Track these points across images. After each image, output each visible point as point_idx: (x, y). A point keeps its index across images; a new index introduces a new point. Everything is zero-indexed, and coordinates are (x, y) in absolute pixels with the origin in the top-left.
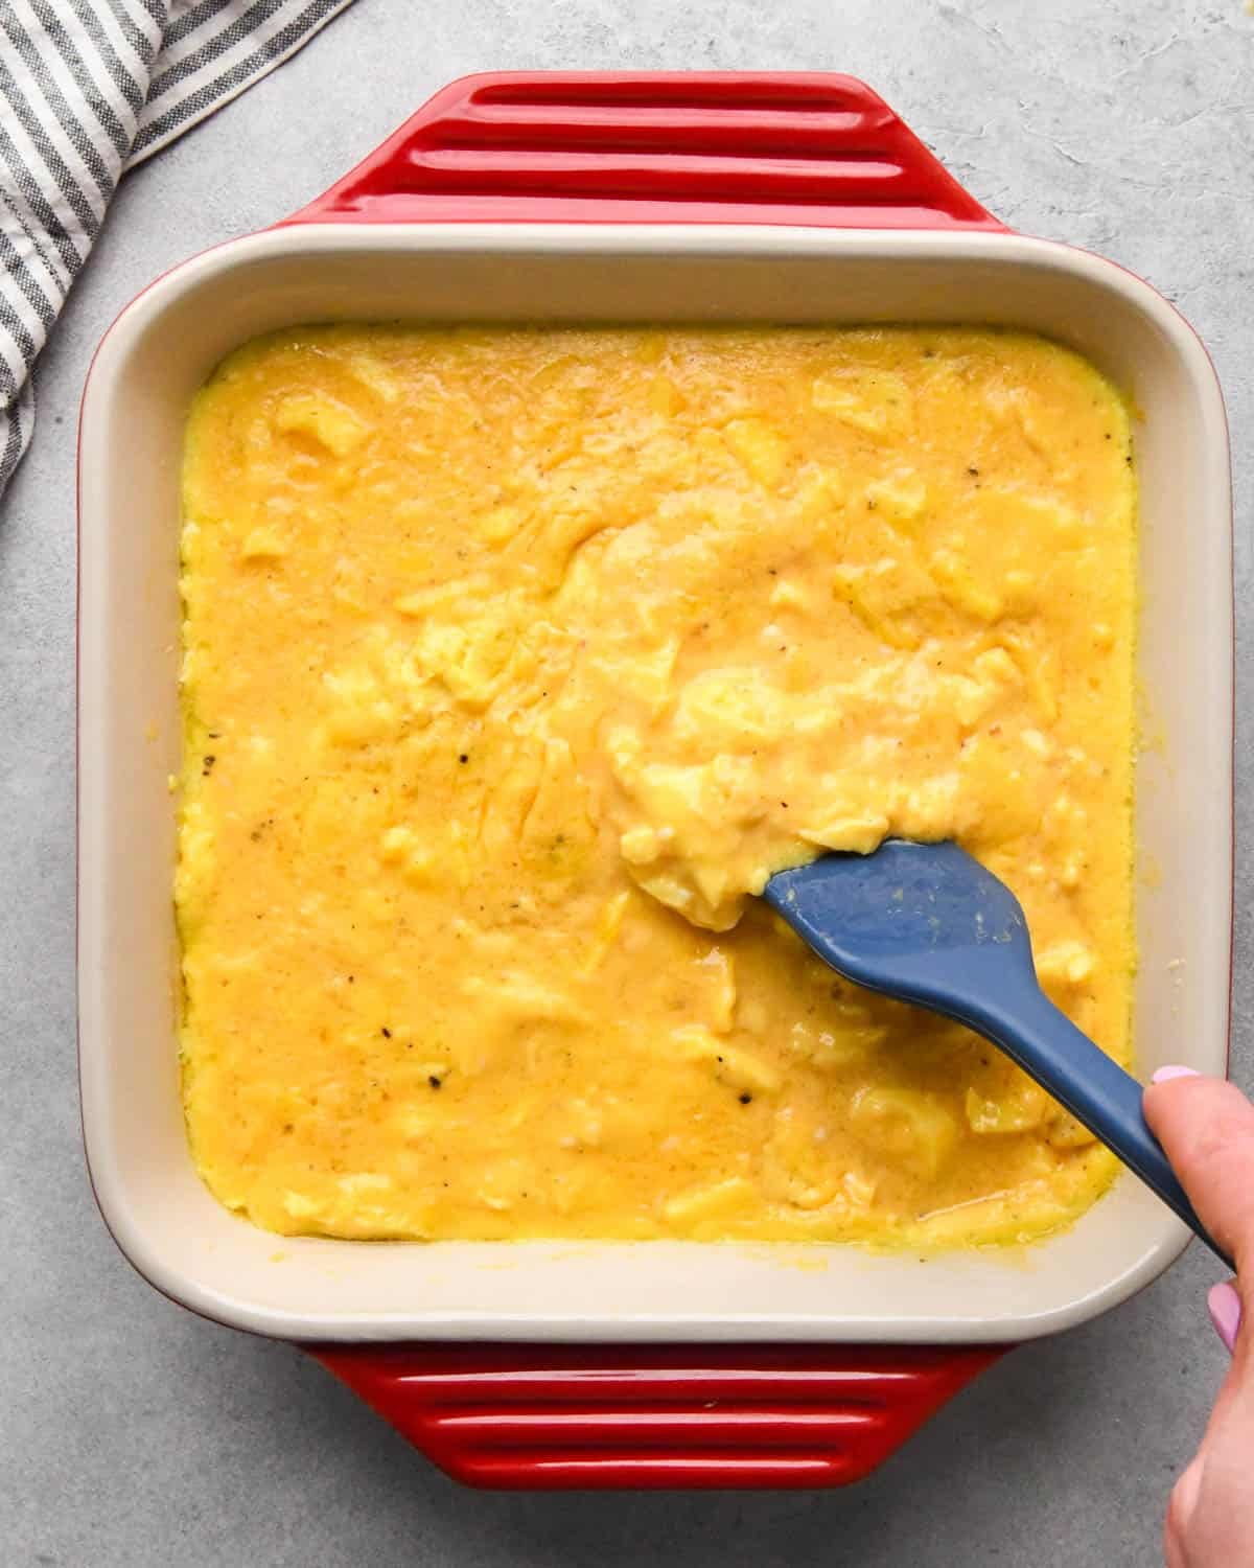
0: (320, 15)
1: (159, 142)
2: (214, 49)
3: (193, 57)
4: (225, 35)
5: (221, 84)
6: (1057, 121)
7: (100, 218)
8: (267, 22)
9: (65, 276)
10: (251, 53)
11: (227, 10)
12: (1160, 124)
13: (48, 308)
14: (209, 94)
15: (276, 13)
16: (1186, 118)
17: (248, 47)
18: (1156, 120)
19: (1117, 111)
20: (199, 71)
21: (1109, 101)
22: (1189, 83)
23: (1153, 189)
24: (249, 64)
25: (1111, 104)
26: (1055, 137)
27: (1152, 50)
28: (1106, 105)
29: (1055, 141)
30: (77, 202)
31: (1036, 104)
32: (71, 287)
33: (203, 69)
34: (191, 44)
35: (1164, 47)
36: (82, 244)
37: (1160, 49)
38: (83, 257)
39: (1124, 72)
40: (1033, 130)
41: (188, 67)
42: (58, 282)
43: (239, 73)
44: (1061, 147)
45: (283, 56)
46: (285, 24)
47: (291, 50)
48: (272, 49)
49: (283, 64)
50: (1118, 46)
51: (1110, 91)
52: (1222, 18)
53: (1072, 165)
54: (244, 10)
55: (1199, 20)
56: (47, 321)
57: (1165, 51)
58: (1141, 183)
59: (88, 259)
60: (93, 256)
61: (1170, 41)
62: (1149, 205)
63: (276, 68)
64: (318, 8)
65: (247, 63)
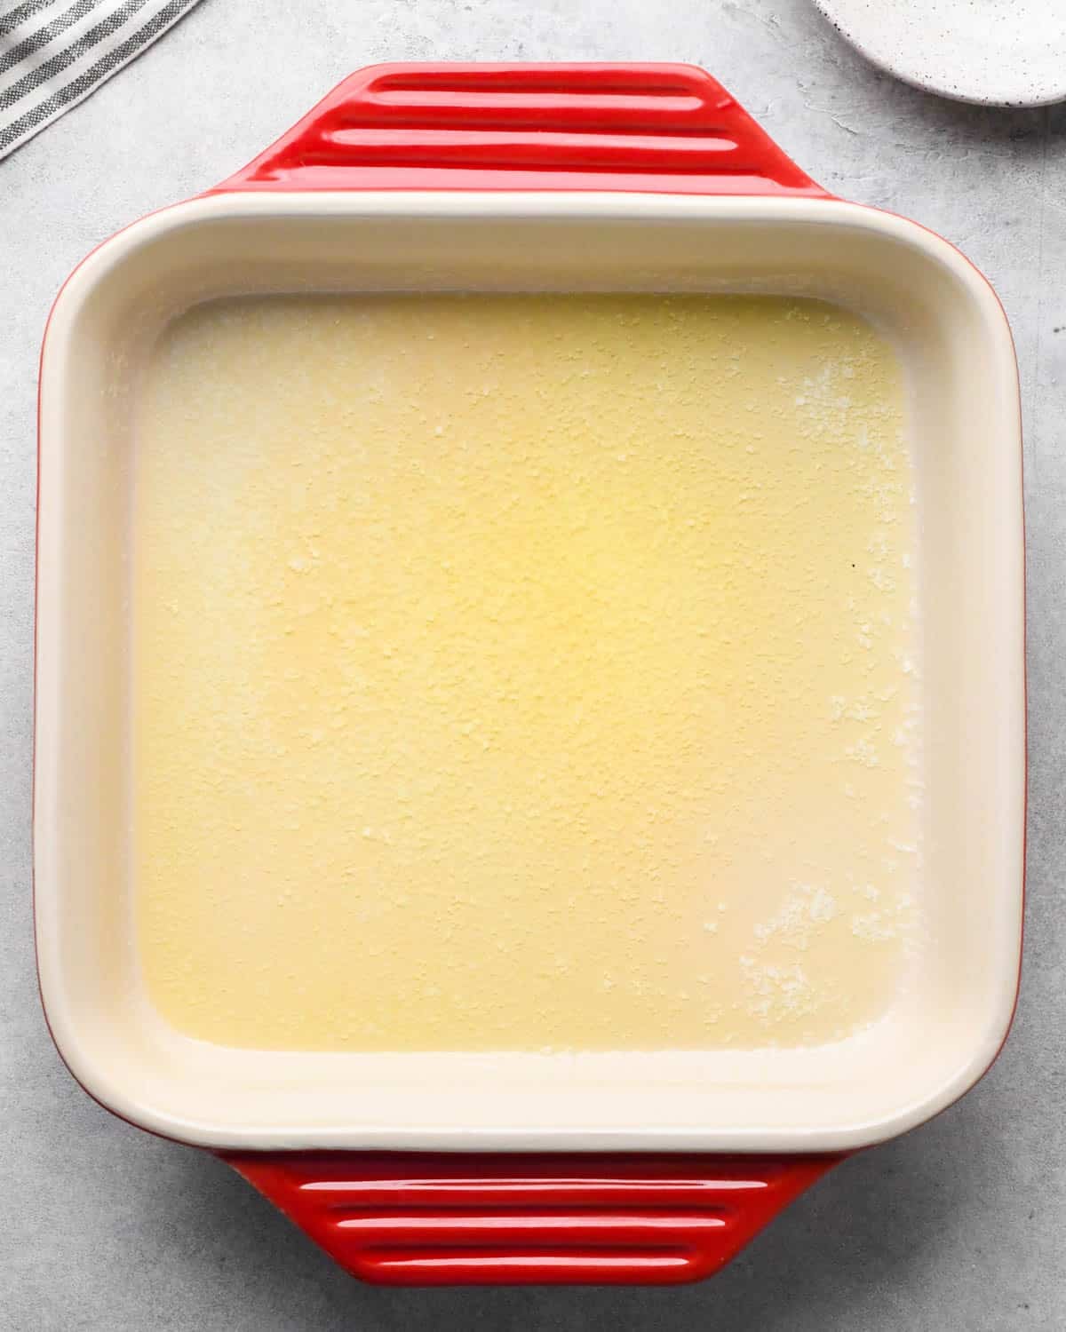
0: (108, 68)
2: (11, 96)
4: (21, 84)
5: (17, 127)
8: (60, 74)
10: (43, 100)
11: (24, 62)
15: (69, 67)
17: (42, 94)
24: (43, 110)
43: (34, 117)
45: (74, 103)
48: (64, 97)
49: (72, 109)
54: (38, 65)
63: (66, 113)
64: (107, 62)
65: (40, 109)
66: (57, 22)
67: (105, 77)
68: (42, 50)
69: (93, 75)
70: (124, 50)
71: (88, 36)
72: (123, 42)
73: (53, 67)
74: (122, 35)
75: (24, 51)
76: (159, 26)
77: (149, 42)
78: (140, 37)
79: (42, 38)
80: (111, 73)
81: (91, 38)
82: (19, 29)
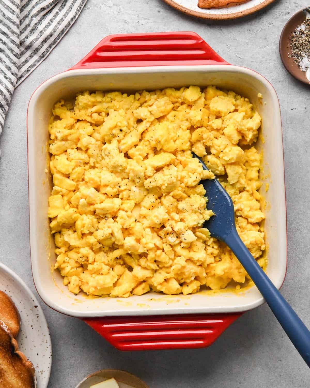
0: (50, 48)
1: (19, 83)
2: (28, 59)
4: (30, 56)
5: (31, 67)
6: (236, 49)
7: (10, 102)
8: (39, 52)
9: (4, 116)
10: (36, 59)
11: (30, 50)
12: (259, 48)
13: (2, 124)
14: (28, 70)
15: (41, 49)
16: (265, 47)
18: (258, 48)
19: (250, 46)
20: (25, 65)
21: (247, 44)
22: (265, 39)
23: (259, 63)
24: (36, 62)
25: (248, 44)
26: (236, 52)
27: (257, 31)
28: (247, 45)
29: (235, 53)
30: (6, 99)
31: (231, 45)
32: (5, 118)
33: (26, 64)
34: (23, 59)
35: (259, 31)
36: (6, 108)
37: (258, 31)
38: (7, 111)
39: (250, 37)
40: (230, 51)
41: (22, 65)
42: (3, 117)
43: (35, 64)
44: (237, 55)
45: (44, 59)
46: (43, 52)
47: (45, 57)
48: (41, 57)
49: (44, 60)
50: (248, 31)
51: (247, 41)
52: (272, 23)
53: (239, 59)
54: (33, 50)
55: (267, 24)
56: (2, 126)
57: (260, 32)
58: (256, 62)
59: (8, 112)
60: (9, 110)
61: (260, 29)
62: (258, 67)
64: (50, 46)
65: (36, 61)
66: (36, 38)
67: (50, 50)
68: (33, 46)
69: (47, 50)
70: (53, 43)
71: (44, 41)
72: (53, 41)
73: (37, 50)
74: (52, 39)
75: (29, 47)
76: (61, 35)
77: (60, 40)
78: (57, 39)
79: (32, 43)
80: (51, 49)
81: (45, 41)
82: (26, 42)
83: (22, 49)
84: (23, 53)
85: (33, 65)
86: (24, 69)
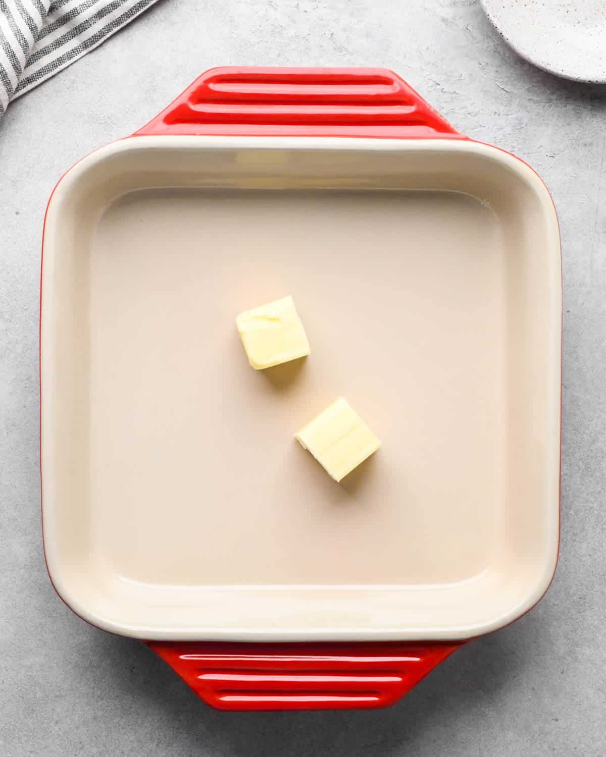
0: (109, 30)
2: (58, 43)
3: (47, 47)
4: (64, 37)
5: (60, 60)
8: (84, 33)
10: (75, 46)
11: (65, 26)
14: (54, 65)
15: (88, 29)
17: (74, 43)
20: (50, 54)
24: (75, 51)
33: (53, 52)
34: (48, 41)
41: (45, 52)
43: (70, 55)
45: (90, 49)
46: (92, 35)
47: (94, 46)
48: (85, 45)
49: (90, 52)
54: (73, 27)
63: (87, 54)
64: (109, 28)
65: (73, 51)
66: (83, 5)
68: (74, 19)
69: (101, 34)
70: (117, 22)
72: (117, 17)
73: (80, 29)
74: (117, 13)
75: (65, 19)
78: (127, 15)
79: (74, 13)
81: (101, 14)
82: (63, 7)
83: (51, 20)
84: (50, 29)
85: (66, 56)
86: (45, 61)
